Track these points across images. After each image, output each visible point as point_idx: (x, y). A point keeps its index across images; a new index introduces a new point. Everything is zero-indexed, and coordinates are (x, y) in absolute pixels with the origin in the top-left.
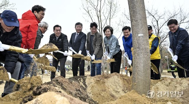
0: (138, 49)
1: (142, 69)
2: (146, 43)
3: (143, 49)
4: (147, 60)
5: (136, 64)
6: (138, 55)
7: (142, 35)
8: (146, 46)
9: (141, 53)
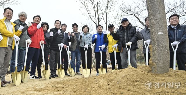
0: (158, 47)
1: (162, 65)
2: (166, 41)
3: (163, 47)
4: (167, 57)
5: (155, 61)
6: (158, 52)
7: (162, 33)
8: (166, 44)
9: (161, 50)
